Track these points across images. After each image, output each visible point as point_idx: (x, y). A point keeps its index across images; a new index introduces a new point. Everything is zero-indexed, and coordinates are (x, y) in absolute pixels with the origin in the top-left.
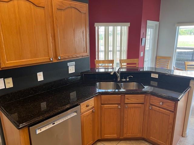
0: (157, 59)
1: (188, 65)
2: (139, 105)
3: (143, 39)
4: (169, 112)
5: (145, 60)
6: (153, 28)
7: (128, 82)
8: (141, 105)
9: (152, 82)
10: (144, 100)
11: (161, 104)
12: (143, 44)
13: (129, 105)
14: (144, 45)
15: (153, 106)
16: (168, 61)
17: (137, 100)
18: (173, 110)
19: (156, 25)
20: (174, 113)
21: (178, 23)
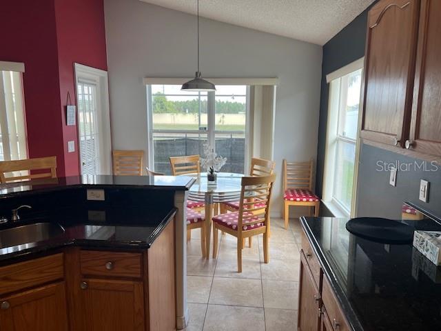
0: (115, 156)
1: (176, 165)
2: (49, 286)
3: (68, 107)
4: (131, 283)
5: (82, 161)
6: (95, 85)
7: (18, 224)
8: (54, 285)
9: (91, 214)
10: (62, 267)
11: (108, 268)
12: (71, 121)
13: (13, 297)
14: (75, 124)
15: (90, 280)
16: (140, 160)
17: (41, 272)
18: (139, 276)
19: (102, 78)
20: (142, 283)
21: (148, 77)
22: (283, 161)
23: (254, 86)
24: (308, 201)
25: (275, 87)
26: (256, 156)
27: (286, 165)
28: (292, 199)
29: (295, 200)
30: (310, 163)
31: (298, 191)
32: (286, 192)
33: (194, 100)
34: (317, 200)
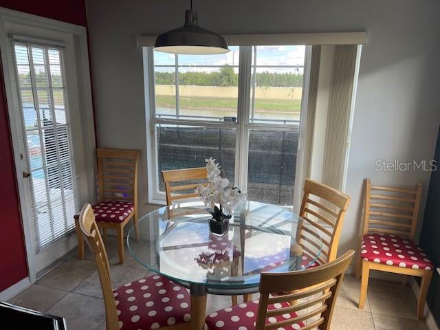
21: (144, 35)
22: (365, 182)
23: (320, 46)
24: (409, 267)
25: (360, 47)
26: (316, 176)
27: (368, 189)
28: (377, 260)
29: (384, 263)
30: (416, 190)
31: (388, 237)
32: (366, 237)
33: (264, 73)
34: (428, 268)
